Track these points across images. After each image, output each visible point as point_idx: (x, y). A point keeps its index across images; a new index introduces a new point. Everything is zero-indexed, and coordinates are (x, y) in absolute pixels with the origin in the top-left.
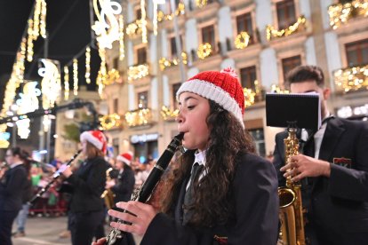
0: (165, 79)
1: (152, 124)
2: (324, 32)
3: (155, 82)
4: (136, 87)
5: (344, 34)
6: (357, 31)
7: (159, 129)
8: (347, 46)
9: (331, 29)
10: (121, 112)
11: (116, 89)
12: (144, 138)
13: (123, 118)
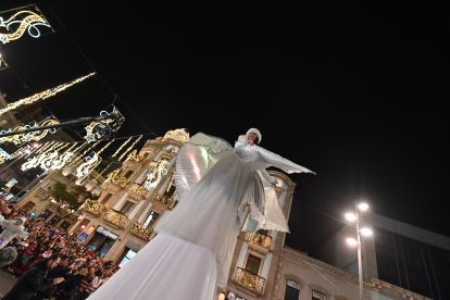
0: (150, 205)
1: (120, 228)
2: (244, 240)
3: (143, 202)
4: (129, 197)
5: (252, 249)
6: (257, 251)
7: (122, 235)
8: (250, 255)
9: (247, 241)
10: (107, 205)
11: (116, 189)
12: (107, 234)
13: (105, 210)
